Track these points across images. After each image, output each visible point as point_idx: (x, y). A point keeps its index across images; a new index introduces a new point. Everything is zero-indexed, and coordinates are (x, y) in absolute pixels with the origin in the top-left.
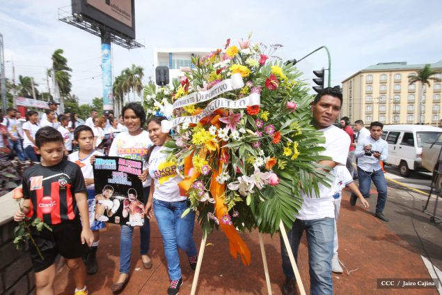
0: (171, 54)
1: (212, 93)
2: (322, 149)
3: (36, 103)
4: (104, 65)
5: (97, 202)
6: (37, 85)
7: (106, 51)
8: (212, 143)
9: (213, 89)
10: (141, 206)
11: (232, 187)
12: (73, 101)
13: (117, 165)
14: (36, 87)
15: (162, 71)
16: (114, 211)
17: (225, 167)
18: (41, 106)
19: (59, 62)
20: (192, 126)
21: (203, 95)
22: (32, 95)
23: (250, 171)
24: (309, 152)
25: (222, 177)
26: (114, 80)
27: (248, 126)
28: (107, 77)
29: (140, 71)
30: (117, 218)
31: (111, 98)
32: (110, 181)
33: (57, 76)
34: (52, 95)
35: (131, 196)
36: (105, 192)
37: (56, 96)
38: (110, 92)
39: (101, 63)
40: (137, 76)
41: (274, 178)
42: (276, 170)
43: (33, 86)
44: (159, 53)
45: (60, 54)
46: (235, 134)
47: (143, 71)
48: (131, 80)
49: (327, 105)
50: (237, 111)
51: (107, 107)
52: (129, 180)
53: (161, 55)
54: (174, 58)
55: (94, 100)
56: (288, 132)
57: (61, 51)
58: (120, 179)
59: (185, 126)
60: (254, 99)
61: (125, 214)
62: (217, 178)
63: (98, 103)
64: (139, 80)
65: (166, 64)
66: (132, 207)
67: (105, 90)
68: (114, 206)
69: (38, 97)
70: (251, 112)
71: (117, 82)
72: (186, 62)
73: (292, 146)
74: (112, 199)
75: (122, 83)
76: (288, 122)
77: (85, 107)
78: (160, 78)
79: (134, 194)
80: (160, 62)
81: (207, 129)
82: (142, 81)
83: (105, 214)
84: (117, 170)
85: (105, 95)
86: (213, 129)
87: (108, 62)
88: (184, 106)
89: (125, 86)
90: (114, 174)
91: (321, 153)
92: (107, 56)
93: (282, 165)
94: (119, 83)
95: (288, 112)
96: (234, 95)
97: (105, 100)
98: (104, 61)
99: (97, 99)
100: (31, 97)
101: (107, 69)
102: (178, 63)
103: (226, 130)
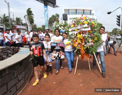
0: (69, 9)
1: (81, 27)
2: (101, 38)
3: (21, 27)
4: (45, 13)
5: (52, 55)
6: (22, 20)
7: (46, 9)
8: (82, 37)
9: (81, 26)
10: (64, 53)
11: (85, 45)
12: (35, 26)
13: (57, 45)
14: (22, 21)
15: (65, 16)
16: (57, 56)
17: (84, 42)
18: (23, 28)
19: (29, 12)
20: (77, 33)
21: (79, 27)
22: (20, 24)
23: (89, 42)
24: (99, 39)
25: (83, 44)
26: (49, 19)
27: (88, 34)
28: (46, 17)
29: (58, 16)
30: (58, 58)
31: (48, 25)
32: (55, 49)
33: (29, 17)
34: (27, 24)
35: (61, 51)
36: (54, 52)
37: (29, 24)
38: (47, 23)
39: (44, 13)
40: (57, 17)
41: (93, 44)
42: (93, 42)
43: (20, 21)
44: (64, 9)
45: (30, 10)
46: (86, 36)
47: (59, 16)
48: (55, 19)
49: (102, 30)
50: (86, 31)
51: (47, 28)
52: (60, 48)
53: (65, 10)
54: (70, 11)
55: (42, 26)
56: (95, 35)
57: (30, 9)
58: (57, 48)
59: (75, 34)
60: (89, 29)
61: (60, 56)
62: (82, 44)
63: (44, 26)
64: (58, 18)
65: (67, 13)
66: (61, 54)
67: (46, 22)
68: (56, 55)
69: (23, 25)
70: (89, 31)
71: (50, 20)
72: (74, 12)
73: (96, 38)
74: (56, 53)
75: (52, 19)
76: (95, 33)
77: (39, 28)
78: (64, 18)
79: (62, 51)
80: (65, 12)
81: (80, 35)
82: (59, 19)
83: (54, 57)
84: (57, 46)
85: (46, 24)
86: (82, 34)
87: (46, 12)
88: (74, 29)
89: (53, 21)
90: (56, 47)
91: (101, 39)
92: (46, 10)
93: (94, 41)
94: (51, 20)
95: (95, 31)
96: (86, 28)
97: (46, 26)
98: (45, 12)
99: (43, 25)
100: (20, 25)
101: (46, 15)
102: (71, 13)
103: (84, 35)
